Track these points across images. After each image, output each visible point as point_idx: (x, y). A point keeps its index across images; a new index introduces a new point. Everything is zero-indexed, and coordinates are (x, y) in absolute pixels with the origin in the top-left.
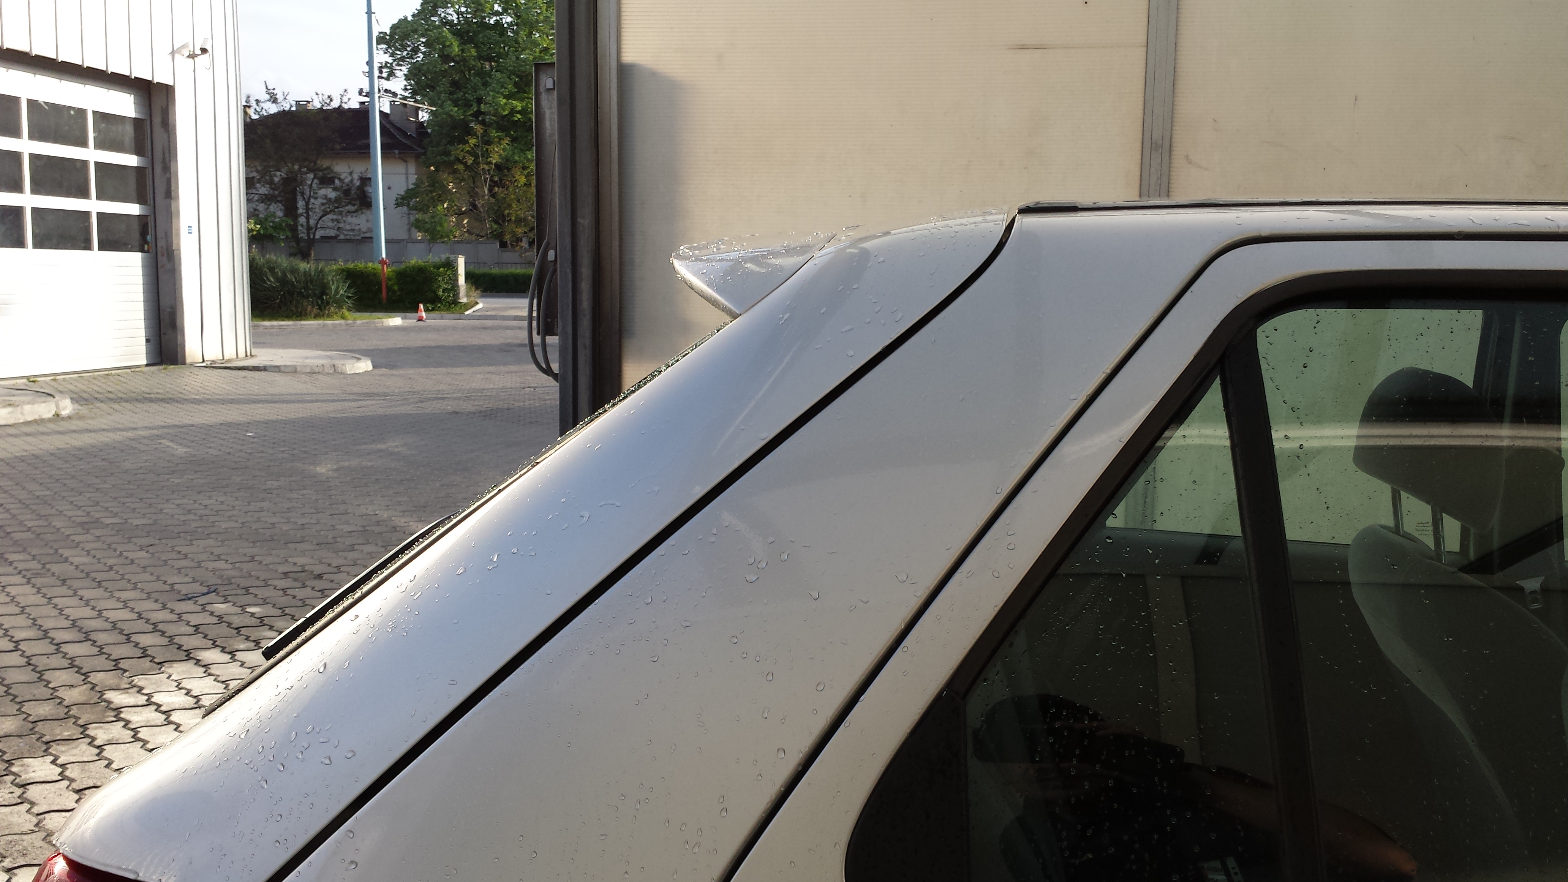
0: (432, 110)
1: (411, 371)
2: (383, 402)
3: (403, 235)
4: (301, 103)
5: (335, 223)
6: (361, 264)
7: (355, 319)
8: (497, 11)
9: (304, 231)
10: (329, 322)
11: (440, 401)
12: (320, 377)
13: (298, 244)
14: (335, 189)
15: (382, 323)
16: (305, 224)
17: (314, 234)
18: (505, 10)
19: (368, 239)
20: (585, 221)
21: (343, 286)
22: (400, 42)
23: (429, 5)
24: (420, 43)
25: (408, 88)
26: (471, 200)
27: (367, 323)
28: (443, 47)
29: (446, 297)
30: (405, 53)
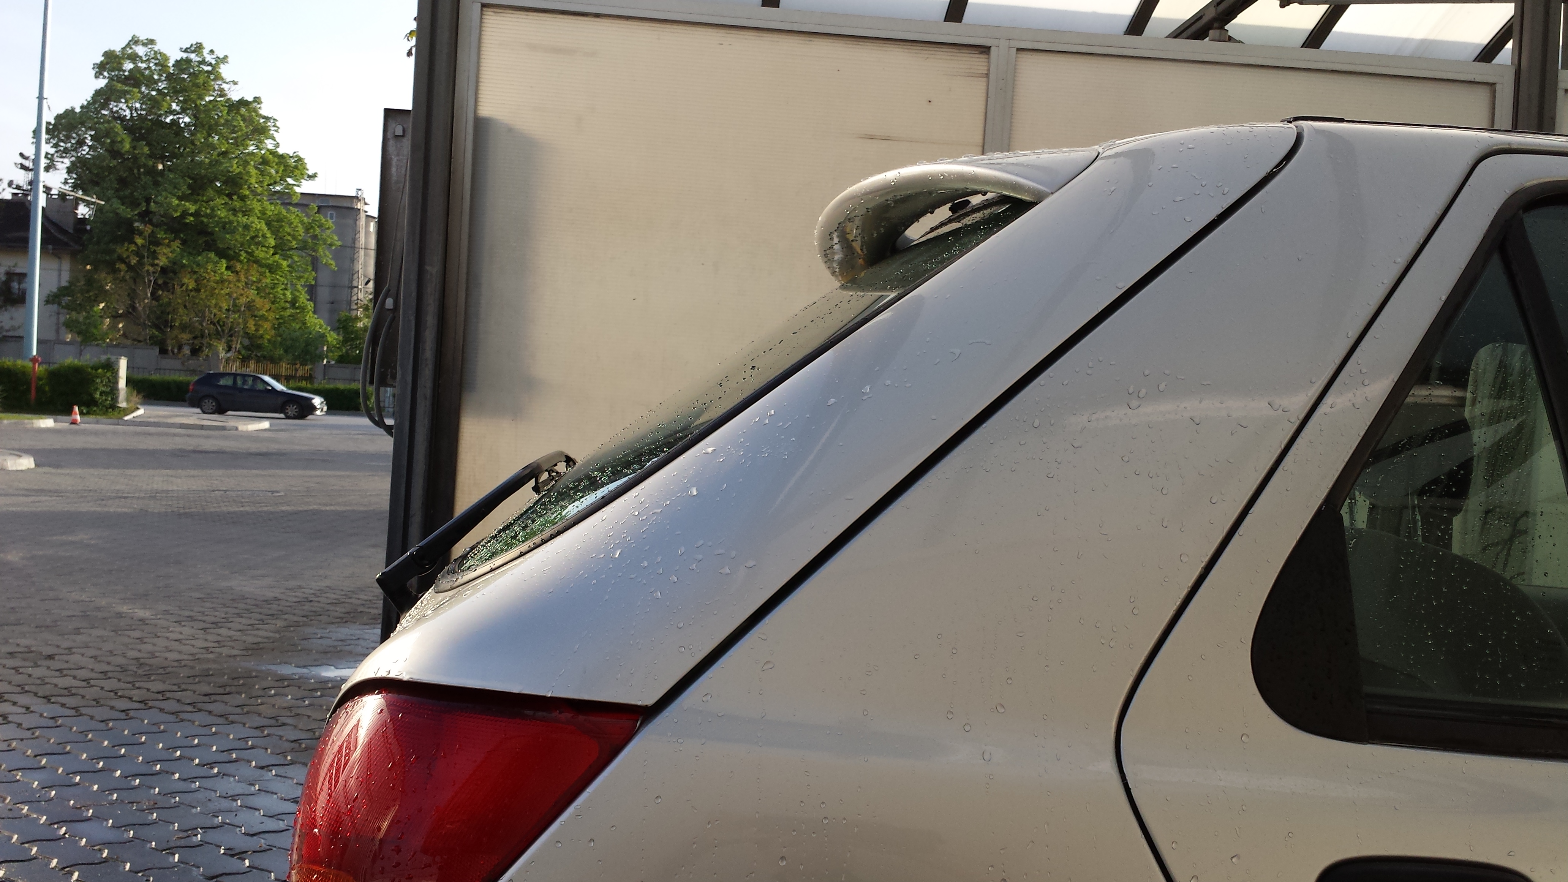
0: (98, 205)
3: (54, 336)
7: (1, 419)
8: (175, 110)
15: (33, 423)
18: (184, 111)
19: (19, 337)
20: (433, 269)
22: (64, 133)
23: (102, 97)
24: (87, 136)
25: (69, 181)
26: (129, 302)
27: (15, 423)
28: (113, 142)
29: (103, 401)
30: (69, 145)
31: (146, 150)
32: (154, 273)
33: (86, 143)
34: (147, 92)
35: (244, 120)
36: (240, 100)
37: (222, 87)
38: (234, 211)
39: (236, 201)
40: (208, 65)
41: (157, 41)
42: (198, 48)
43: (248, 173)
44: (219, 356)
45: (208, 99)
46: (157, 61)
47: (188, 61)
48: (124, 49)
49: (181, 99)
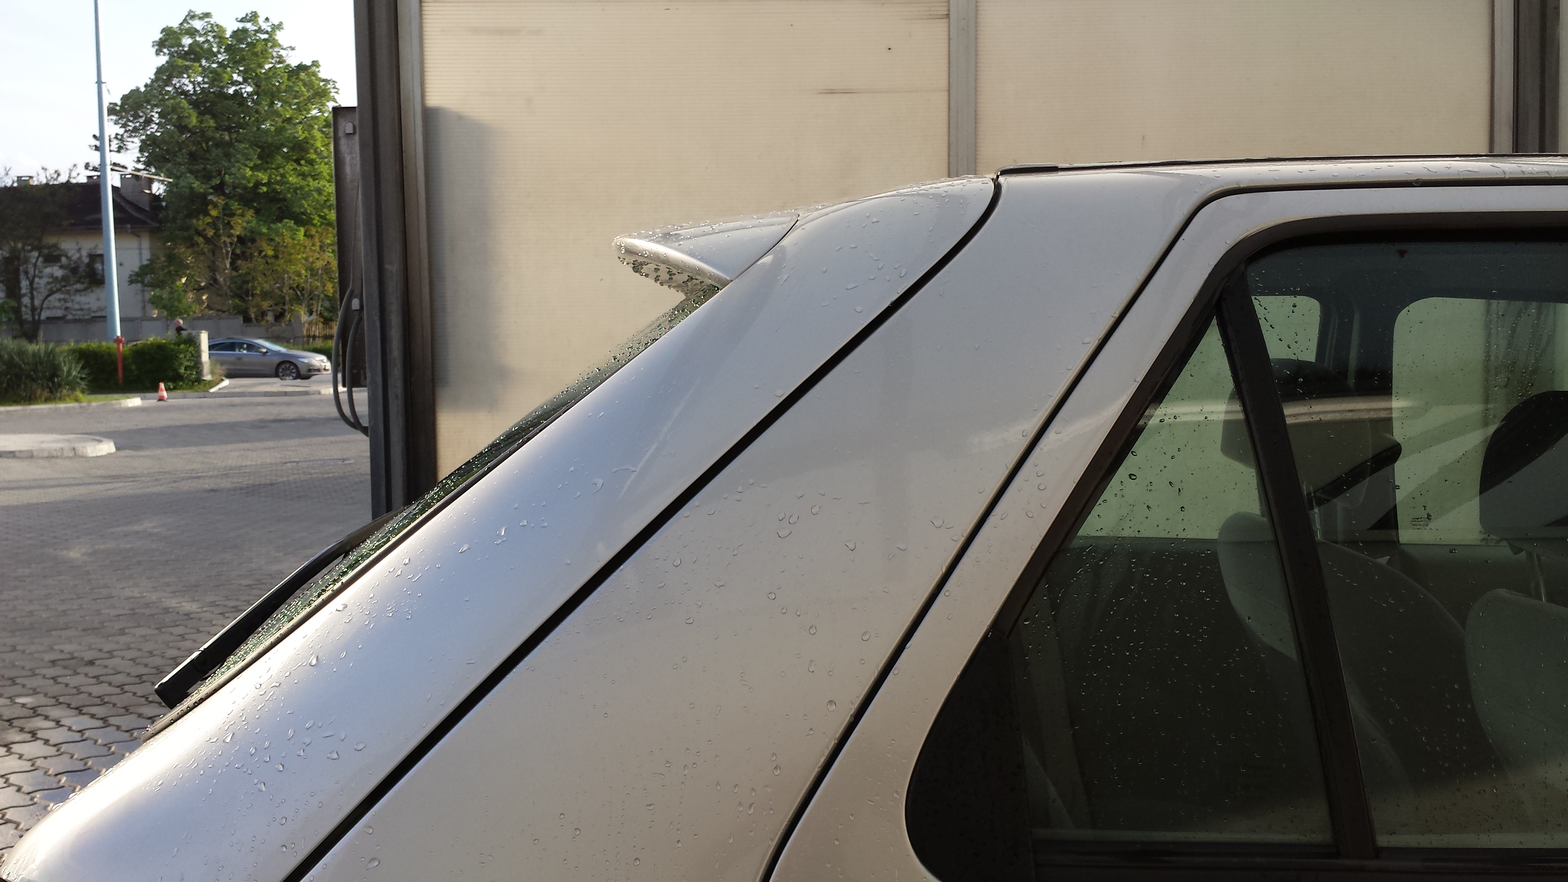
0: (169, 182)
1: (158, 452)
2: (133, 483)
3: (138, 314)
4: (23, 179)
5: (62, 302)
6: (94, 343)
7: (90, 402)
8: (237, 81)
9: (29, 312)
10: (62, 406)
11: (196, 480)
12: (59, 461)
13: (21, 325)
14: (61, 267)
15: (120, 404)
16: (29, 305)
17: (40, 315)
18: (245, 81)
19: (102, 318)
20: (393, 267)
21: (76, 367)
22: (132, 113)
23: (164, 75)
24: (153, 114)
25: (142, 159)
26: (211, 274)
27: (104, 405)
28: (180, 118)
29: (188, 375)
30: (138, 124)
31: (212, 123)
32: (231, 244)
33: (153, 121)
34: (208, 65)
35: (305, 85)
36: (299, 65)
37: (280, 54)
38: (303, 175)
39: (305, 166)
40: (264, 33)
41: (212, 14)
42: (253, 17)
43: (313, 137)
44: (301, 321)
45: (267, 66)
46: (214, 34)
47: (245, 31)
48: (181, 24)
49: (242, 69)
